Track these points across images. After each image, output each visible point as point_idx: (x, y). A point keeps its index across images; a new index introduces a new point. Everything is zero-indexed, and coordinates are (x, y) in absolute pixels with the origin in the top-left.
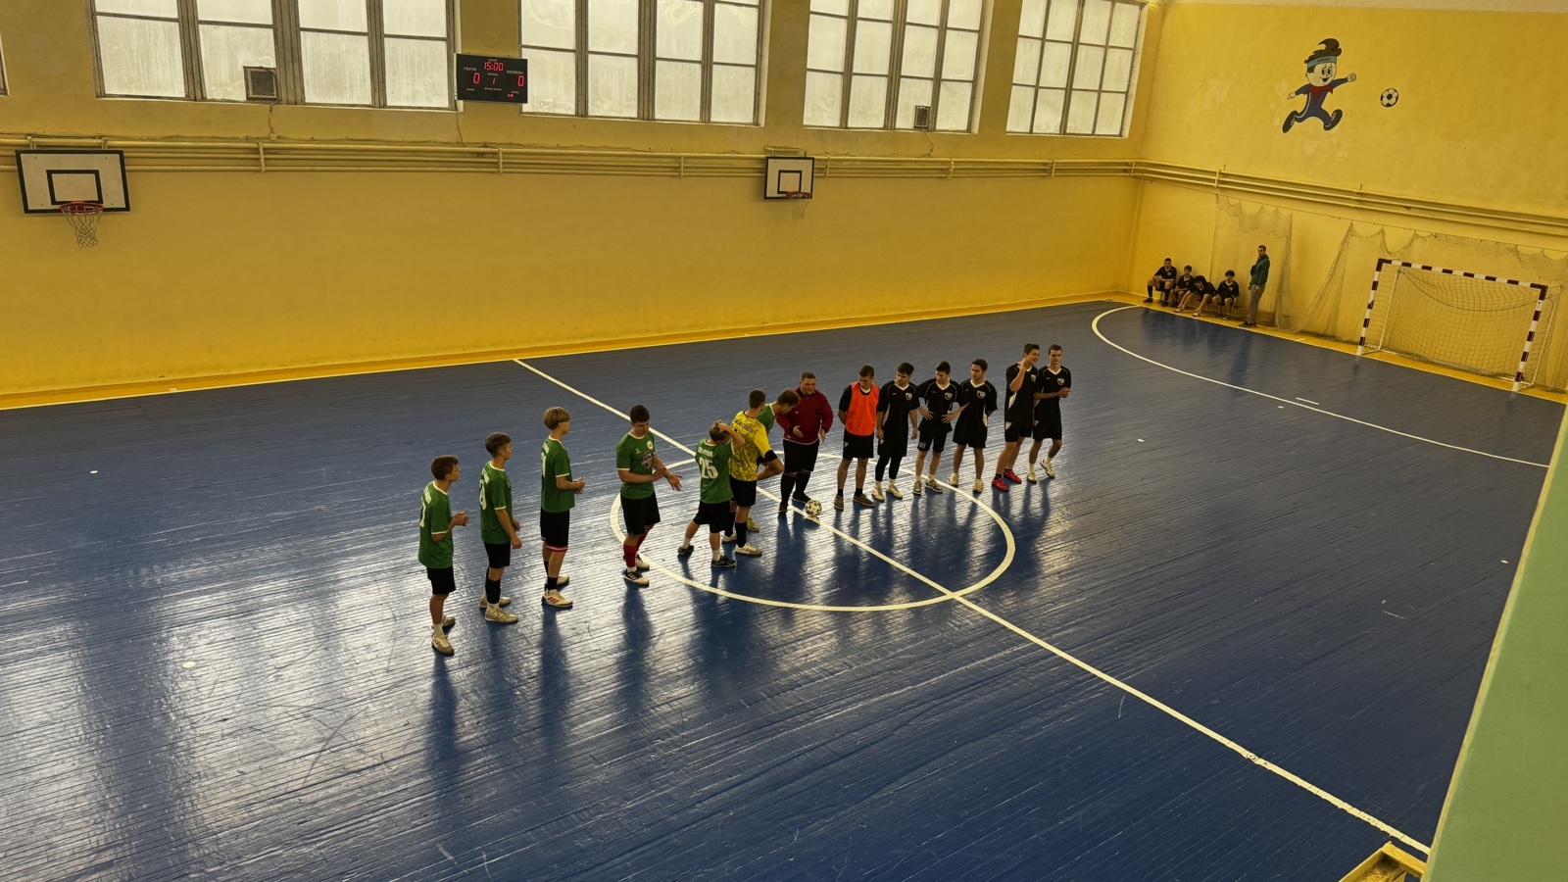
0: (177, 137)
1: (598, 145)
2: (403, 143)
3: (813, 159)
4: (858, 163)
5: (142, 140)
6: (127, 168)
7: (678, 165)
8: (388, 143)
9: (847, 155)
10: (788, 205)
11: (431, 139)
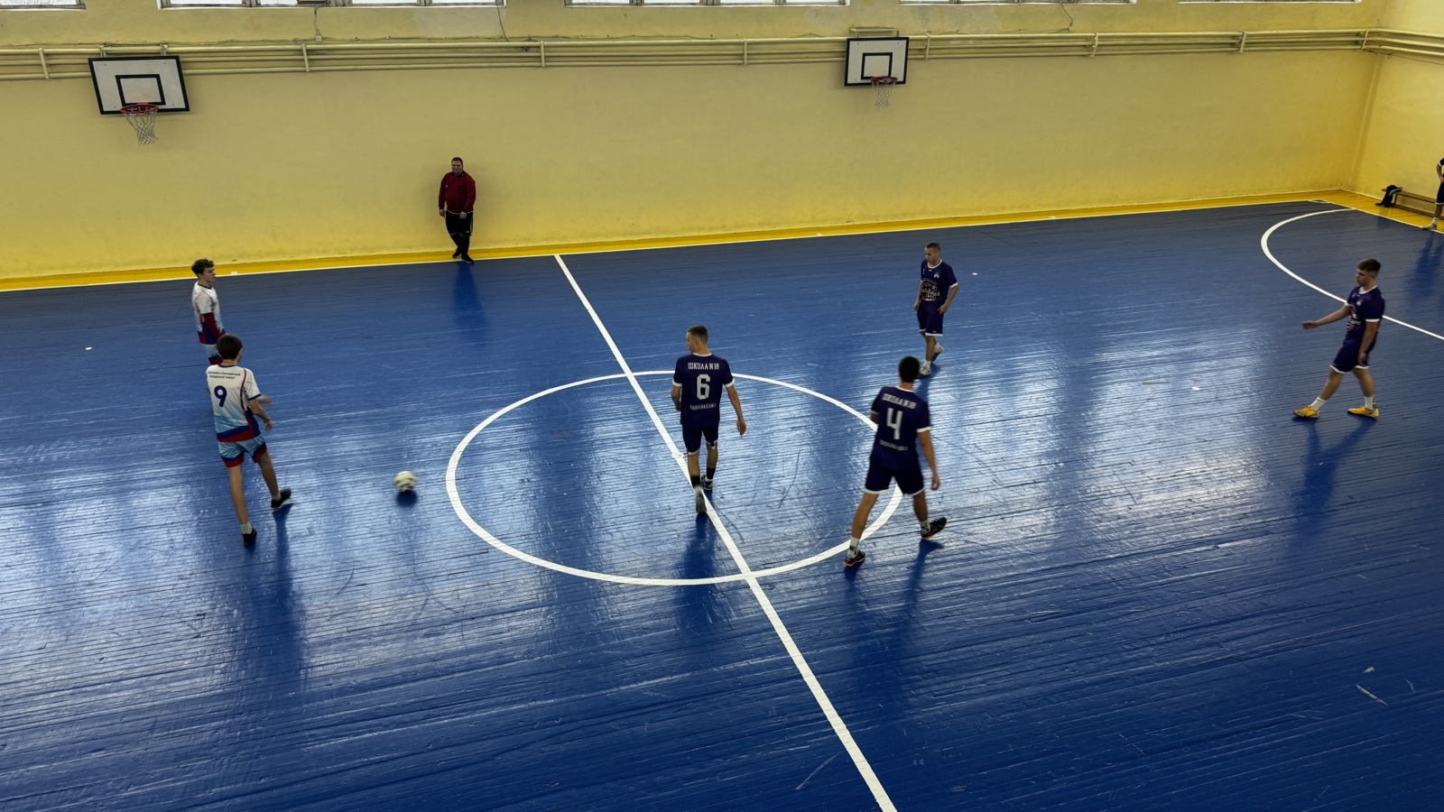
0: (232, 41)
1: (652, 35)
2: (447, 40)
3: (907, 39)
4: (971, 42)
5: (199, 45)
6: (183, 71)
7: (741, 52)
8: (430, 40)
9: (957, 32)
10: (872, 93)
11: (474, 35)
